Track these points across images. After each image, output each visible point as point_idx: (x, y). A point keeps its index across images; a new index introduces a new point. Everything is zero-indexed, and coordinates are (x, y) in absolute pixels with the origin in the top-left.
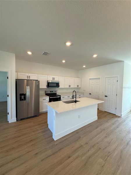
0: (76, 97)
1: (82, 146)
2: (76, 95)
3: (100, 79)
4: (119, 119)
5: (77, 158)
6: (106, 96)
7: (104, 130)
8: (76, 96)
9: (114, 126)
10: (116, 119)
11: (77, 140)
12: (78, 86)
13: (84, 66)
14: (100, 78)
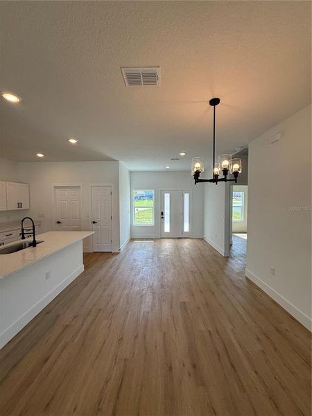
0: (34, 233)
1: (67, 326)
2: (34, 226)
3: (81, 188)
4: (117, 257)
5: (64, 348)
6: (94, 222)
7: (100, 280)
8: (34, 229)
9: (112, 270)
10: (114, 259)
11: (54, 324)
12: (20, 205)
13: (40, 155)
14: (79, 187)
